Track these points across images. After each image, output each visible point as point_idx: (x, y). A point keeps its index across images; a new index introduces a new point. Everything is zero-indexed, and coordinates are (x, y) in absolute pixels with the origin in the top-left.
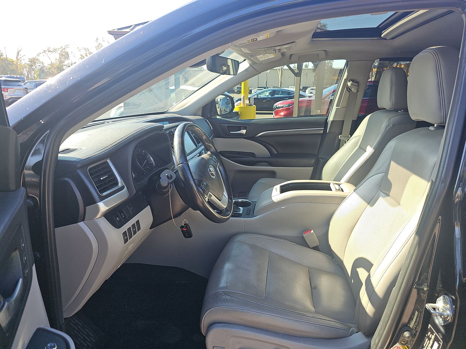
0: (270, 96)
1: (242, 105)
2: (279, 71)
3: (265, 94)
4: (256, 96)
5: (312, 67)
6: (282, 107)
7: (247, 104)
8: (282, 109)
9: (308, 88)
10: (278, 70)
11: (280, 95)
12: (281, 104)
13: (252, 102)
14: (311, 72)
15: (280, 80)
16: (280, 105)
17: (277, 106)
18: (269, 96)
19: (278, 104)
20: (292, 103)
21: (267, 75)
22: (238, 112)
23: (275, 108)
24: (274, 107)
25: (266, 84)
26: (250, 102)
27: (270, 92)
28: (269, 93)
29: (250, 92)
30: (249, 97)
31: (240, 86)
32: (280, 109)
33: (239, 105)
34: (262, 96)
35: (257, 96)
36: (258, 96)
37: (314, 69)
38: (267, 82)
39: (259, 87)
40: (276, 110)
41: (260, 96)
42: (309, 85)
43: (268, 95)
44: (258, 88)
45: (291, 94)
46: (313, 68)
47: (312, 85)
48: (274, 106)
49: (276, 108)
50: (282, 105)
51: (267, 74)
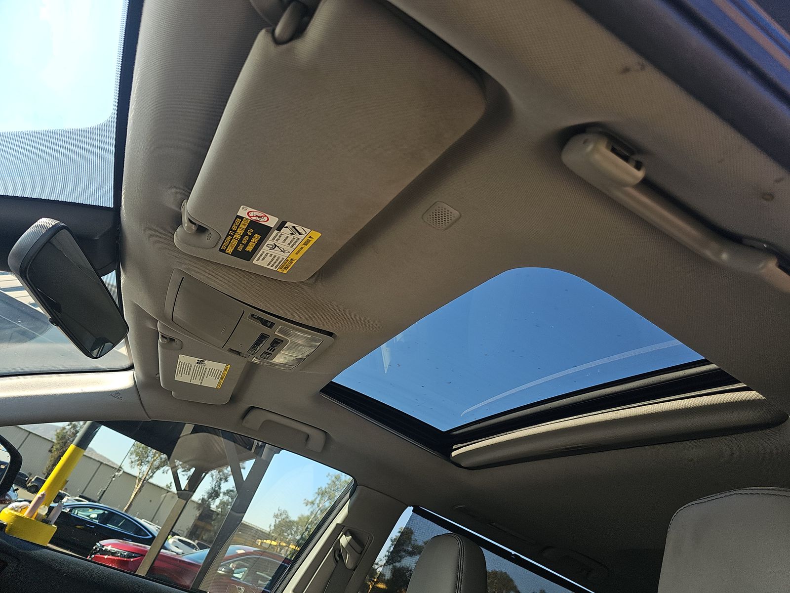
0: (97, 522)
1: (25, 514)
2: (139, 481)
3: (88, 514)
4: (68, 510)
5: (199, 500)
6: (113, 554)
7: (41, 515)
8: (110, 557)
9: (176, 536)
10: (138, 478)
11: (119, 527)
12: (113, 545)
13: (54, 515)
14: (194, 507)
15: (131, 500)
16: (109, 548)
17: (103, 546)
18: (94, 520)
19: (109, 544)
20: (142, 554)
21: (114, 479)
22: (6, 526)
23: (98, 549)
24: (94, 548)
25: (101, 495)
26: (47, 515)
27: (101, 512)
28: (98, 515)
29: (60, 497)
30: (51, 505)
31: (45, 478)
32: (106, 557)
33: (20, 510)
34: (81, 514)
35: (70, 511)
36: (73, 512)
37: (200, 504)
38: (104, 491)
39: (84, 495)
40: (98, 555)
41: (76, 513)
42: (179, 530)
43: (94, 518)
44: (80, 497)
45: (143, 533)
46: (200, 502)
47: (184, 532)
48: (98, 544)
49: (98, 551)
50: (116, 550)
51: (114, 477)
